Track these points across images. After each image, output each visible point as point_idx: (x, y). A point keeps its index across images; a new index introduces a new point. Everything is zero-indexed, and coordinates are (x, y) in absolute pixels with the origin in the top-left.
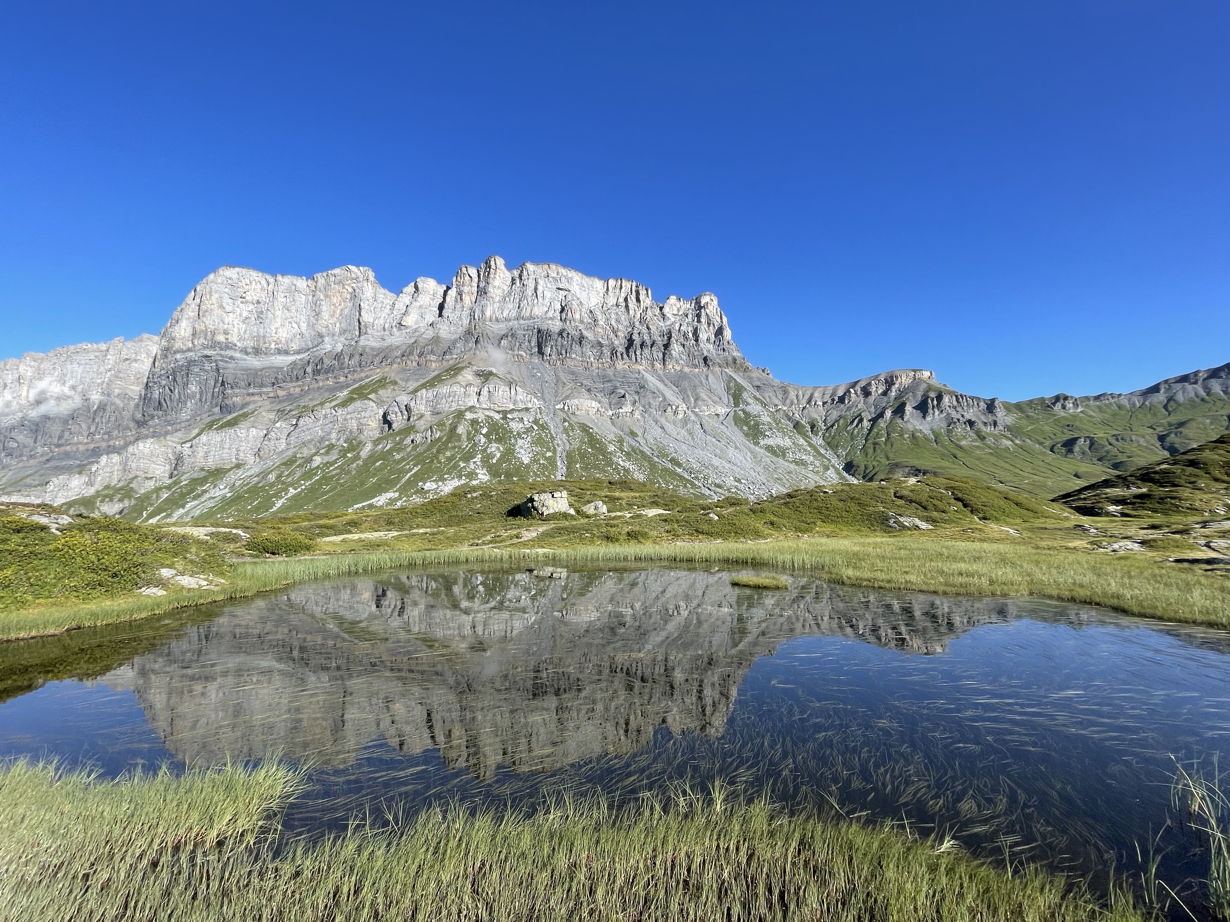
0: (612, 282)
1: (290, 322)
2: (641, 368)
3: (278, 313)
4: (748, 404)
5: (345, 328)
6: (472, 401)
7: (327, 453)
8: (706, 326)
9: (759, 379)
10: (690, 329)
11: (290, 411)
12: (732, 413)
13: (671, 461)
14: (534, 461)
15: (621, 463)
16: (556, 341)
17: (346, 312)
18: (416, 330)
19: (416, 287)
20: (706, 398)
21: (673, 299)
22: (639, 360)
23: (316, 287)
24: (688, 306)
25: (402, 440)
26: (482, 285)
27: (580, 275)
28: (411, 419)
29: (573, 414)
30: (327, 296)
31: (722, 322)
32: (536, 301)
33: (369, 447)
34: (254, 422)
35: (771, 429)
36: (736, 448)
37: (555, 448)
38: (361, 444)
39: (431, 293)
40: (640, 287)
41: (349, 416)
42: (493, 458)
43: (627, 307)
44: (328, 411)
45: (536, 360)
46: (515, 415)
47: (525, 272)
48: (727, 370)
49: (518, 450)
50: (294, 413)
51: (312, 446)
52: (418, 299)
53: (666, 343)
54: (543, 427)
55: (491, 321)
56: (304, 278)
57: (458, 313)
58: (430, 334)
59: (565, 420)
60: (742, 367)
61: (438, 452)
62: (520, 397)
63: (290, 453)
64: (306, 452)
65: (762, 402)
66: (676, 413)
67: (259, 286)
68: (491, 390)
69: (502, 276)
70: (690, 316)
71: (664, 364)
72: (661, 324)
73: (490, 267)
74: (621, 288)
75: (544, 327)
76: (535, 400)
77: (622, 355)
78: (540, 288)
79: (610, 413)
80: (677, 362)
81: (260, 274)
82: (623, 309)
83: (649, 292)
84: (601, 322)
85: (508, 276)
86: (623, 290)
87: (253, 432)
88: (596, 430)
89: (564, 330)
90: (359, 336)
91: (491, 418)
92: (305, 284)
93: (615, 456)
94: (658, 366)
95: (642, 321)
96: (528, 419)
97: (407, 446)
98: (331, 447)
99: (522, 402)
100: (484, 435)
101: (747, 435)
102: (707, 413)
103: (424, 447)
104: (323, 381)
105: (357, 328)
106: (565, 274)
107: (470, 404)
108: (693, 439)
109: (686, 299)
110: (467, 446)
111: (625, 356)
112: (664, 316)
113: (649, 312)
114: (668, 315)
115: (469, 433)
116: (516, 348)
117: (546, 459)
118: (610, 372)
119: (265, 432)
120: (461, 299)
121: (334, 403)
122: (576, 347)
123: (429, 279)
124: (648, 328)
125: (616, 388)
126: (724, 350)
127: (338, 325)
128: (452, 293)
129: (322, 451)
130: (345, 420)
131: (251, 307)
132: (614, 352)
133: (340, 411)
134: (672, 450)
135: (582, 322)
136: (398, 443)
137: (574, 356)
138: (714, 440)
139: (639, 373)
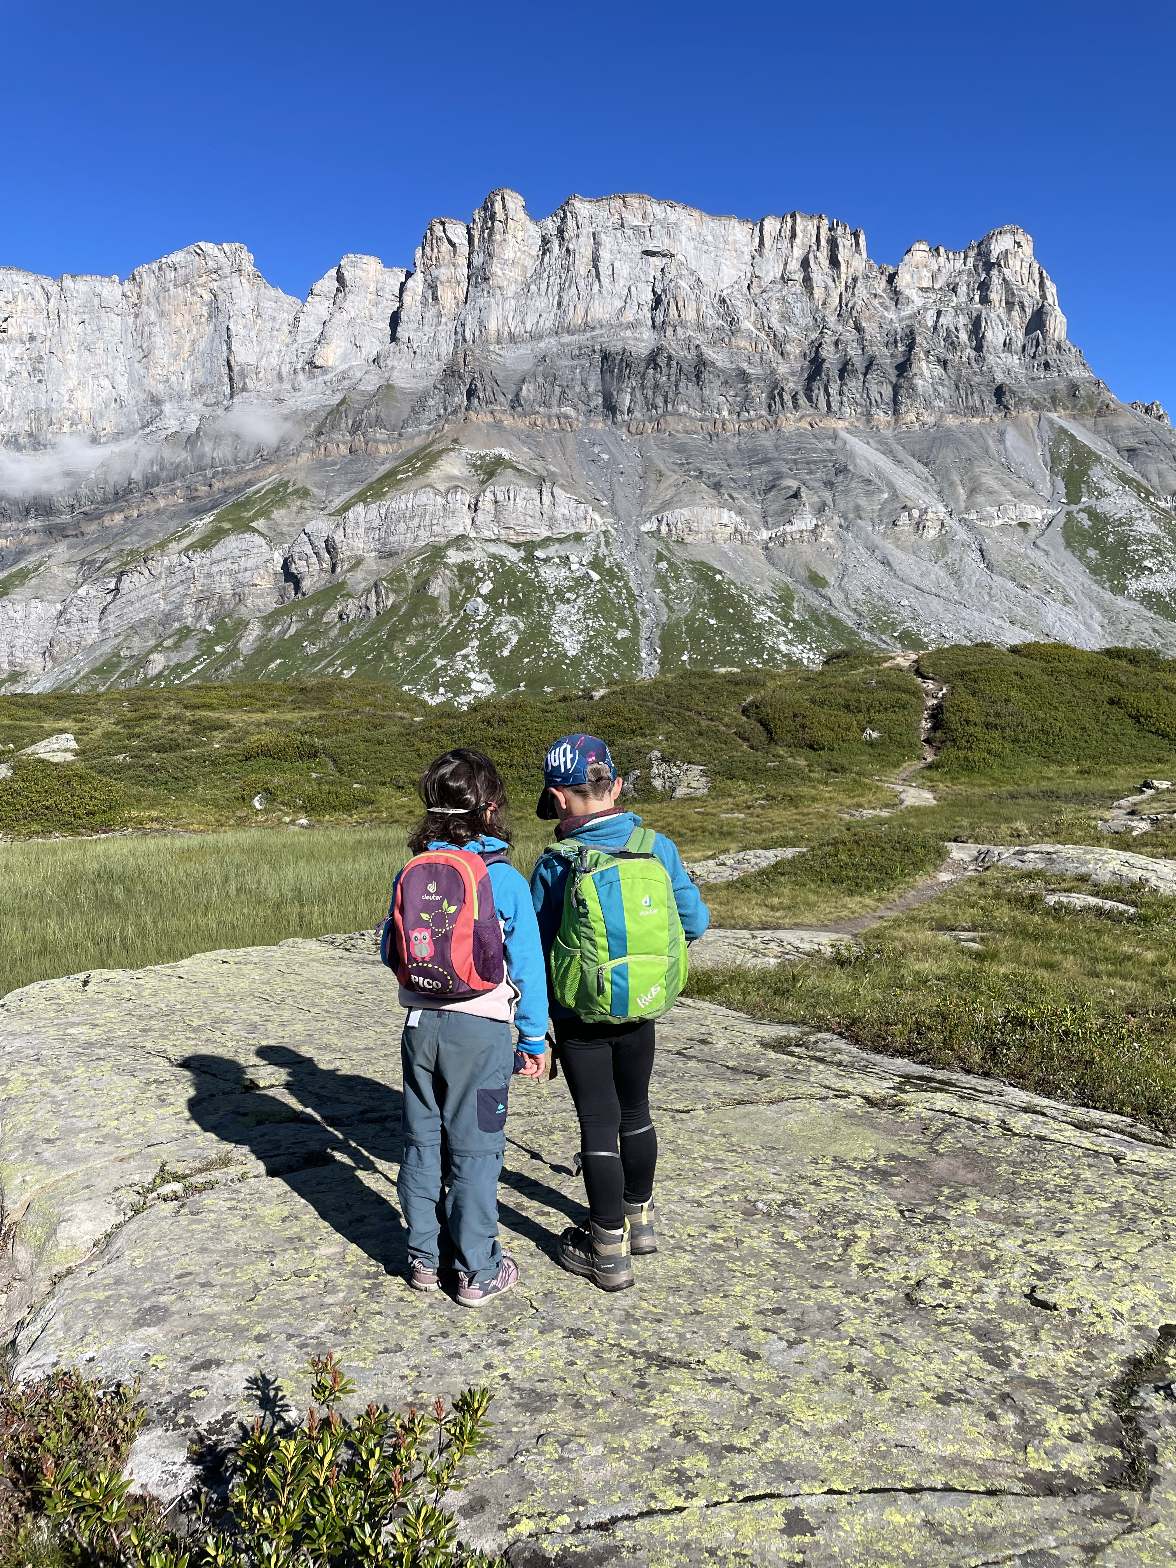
0: (771, 225)
1: (95, 377)
2: (841, 424)
3: (72, 358)
4: (1103, 494)
5: (202, 380)
6: (461, 524)
7: (177, 646)
8: (1002, 311)
9: (1135, 432)
10: (963, 320)
11: (106, 562)
12: (1062, 519)
13: (900, 638)
14: (590, 648)
15: (783, 648)
16: (643, 377)
17: (202, 345)
18: (344, 376)
19: (340, 278)
20: (995, 485)
21: (920, 252)
22: (835, 406)
23: (139, 297)
24: (959, 264)
25: (319, 614)
26: (478, 260)
27: (696, 214)
28: (338, 570)
29: (681, 542)
30: (162, 314)
31: (1044, 297)
32: (596, 287)
33: (254, 631)
34: (38, 587)
35: (1159, 552)
36: (1067, 601)
37: (636, 620)
38: (242, 624)
39: (372, 288)
40: (840, 230)
41: (215, 569)
42: (504, 645)
43: (807, 281)
44: (175, 559)
45: (599, 425)
46: (552, 550)
47: (570, 221)
48: (1054, 416)
49: (555, 626)
50: (111, 565)
51: (147, 634)
52: (346, 305)
53: (900, 360)
54: (611, 575)
55: (499, 342)
56: (116, 278)
57: (429, 330)
58: (371, 383)
59: (660, 557)
60: (1091, 403)
61: (392, 635)
62: (562, 510)
63: (107, 648)
64: (137, 645)
65: (1138, 488)
66: (919, 526)
67: (31, 304)
68: (500, 498)
69: (520, 235)
70: (963, 290)
71: (896, 412)
72: (891, 315)
73: (492, 217)
74: (794, 235)
75: (615, 347)
76: (597, 517)
77: (794, 398)
78: (605, 256)
79: (765, 535)
80: (928, 404)
81: (31, 278)
82: (798, 288)
83: (862, 238)
84: (747, 325)
85: (534, 233)
86: (798, 241)
87: (38, 608)
88: (729, 574)
89: (660, 349)
90: (232, 395)
91: (501, 559)
92: (118, 291)
93: (770, 633)
94: (882, 417)
95: (844, 311)
96: (580, 557)
97: (329, 626)
98: (185, 633)
99: (567, 520)
100: (485, 598)
101: (1094, 570)
102: (998, 522)
103: (365, 628)
104: (165, 496)
105: (226, 379)
106: (660, 214)
107: (458, 531)
108: (959, 585)
109: (954, 248)
110: (450, 622)
111: (802, 400)
112: (896, 296)
113: (861, 289)
114: (907, 292)
115: (454, 594)
116: (554, 402)
117: (617, 644)
118: (767, 441)
119: (59, 607)
120: (435, 298)
121: (186, 542)
122: (689, 389)
123: (365, 258)
124: (858, 328)
125: (779, 476)
126: (1047, 365)
127: (188, 376)
128: (417, 284)
129: (168, 643)
130: (209, 575)
131: (19, 349)
132: (775, 392)
133: (196, 557)
134: (906, 613)
135: (701, 327)
136: (313, 622)
137: (682, 408)
138: (1010, 585)
139: (835, 437)
